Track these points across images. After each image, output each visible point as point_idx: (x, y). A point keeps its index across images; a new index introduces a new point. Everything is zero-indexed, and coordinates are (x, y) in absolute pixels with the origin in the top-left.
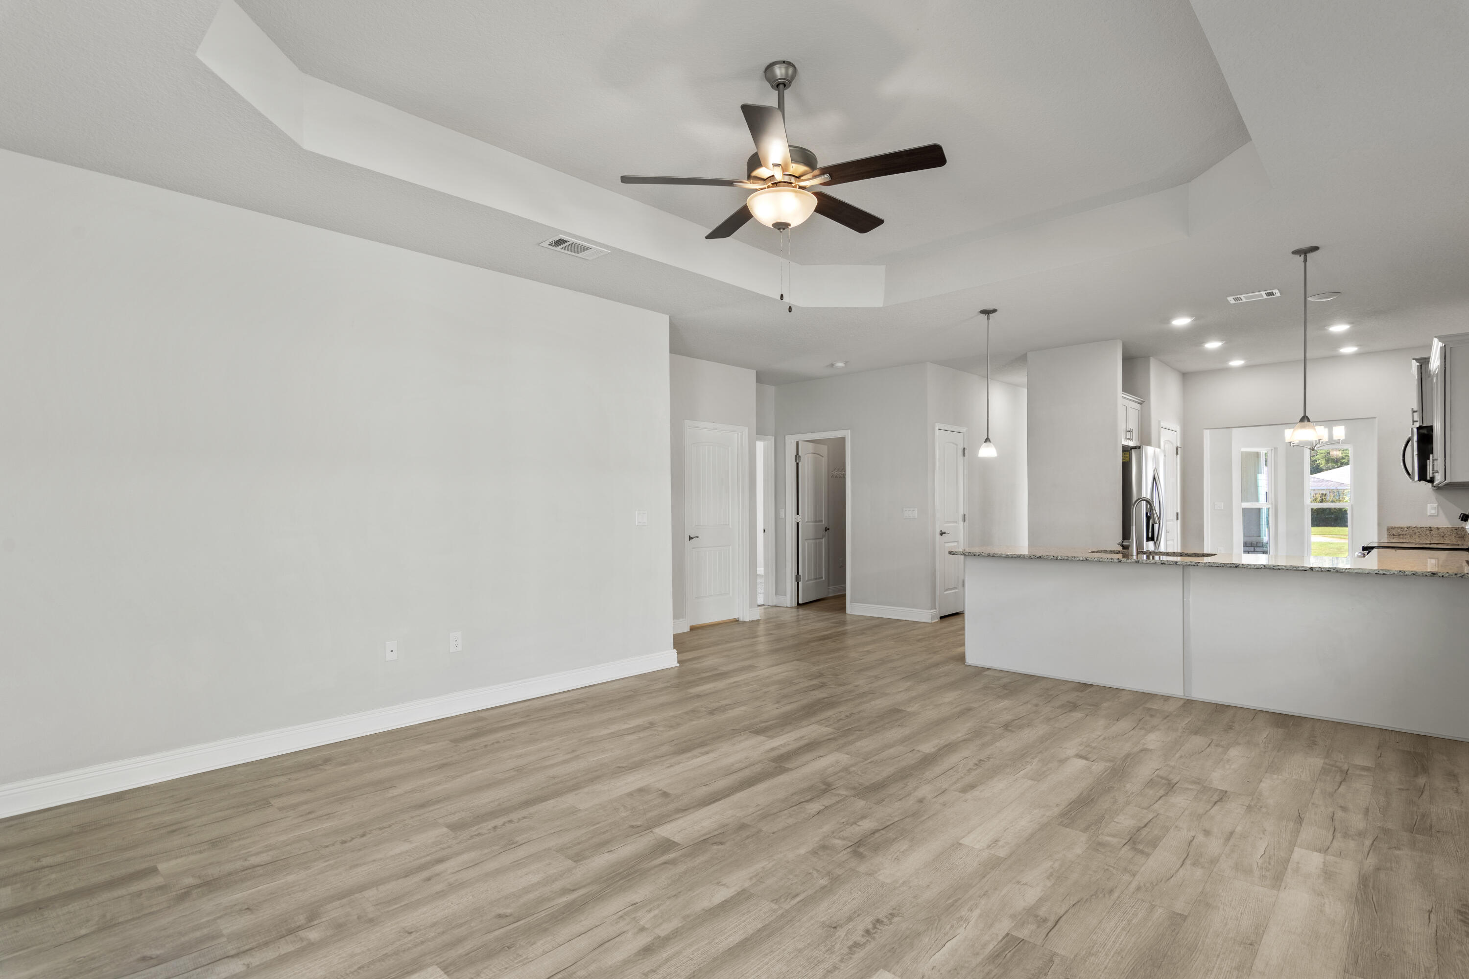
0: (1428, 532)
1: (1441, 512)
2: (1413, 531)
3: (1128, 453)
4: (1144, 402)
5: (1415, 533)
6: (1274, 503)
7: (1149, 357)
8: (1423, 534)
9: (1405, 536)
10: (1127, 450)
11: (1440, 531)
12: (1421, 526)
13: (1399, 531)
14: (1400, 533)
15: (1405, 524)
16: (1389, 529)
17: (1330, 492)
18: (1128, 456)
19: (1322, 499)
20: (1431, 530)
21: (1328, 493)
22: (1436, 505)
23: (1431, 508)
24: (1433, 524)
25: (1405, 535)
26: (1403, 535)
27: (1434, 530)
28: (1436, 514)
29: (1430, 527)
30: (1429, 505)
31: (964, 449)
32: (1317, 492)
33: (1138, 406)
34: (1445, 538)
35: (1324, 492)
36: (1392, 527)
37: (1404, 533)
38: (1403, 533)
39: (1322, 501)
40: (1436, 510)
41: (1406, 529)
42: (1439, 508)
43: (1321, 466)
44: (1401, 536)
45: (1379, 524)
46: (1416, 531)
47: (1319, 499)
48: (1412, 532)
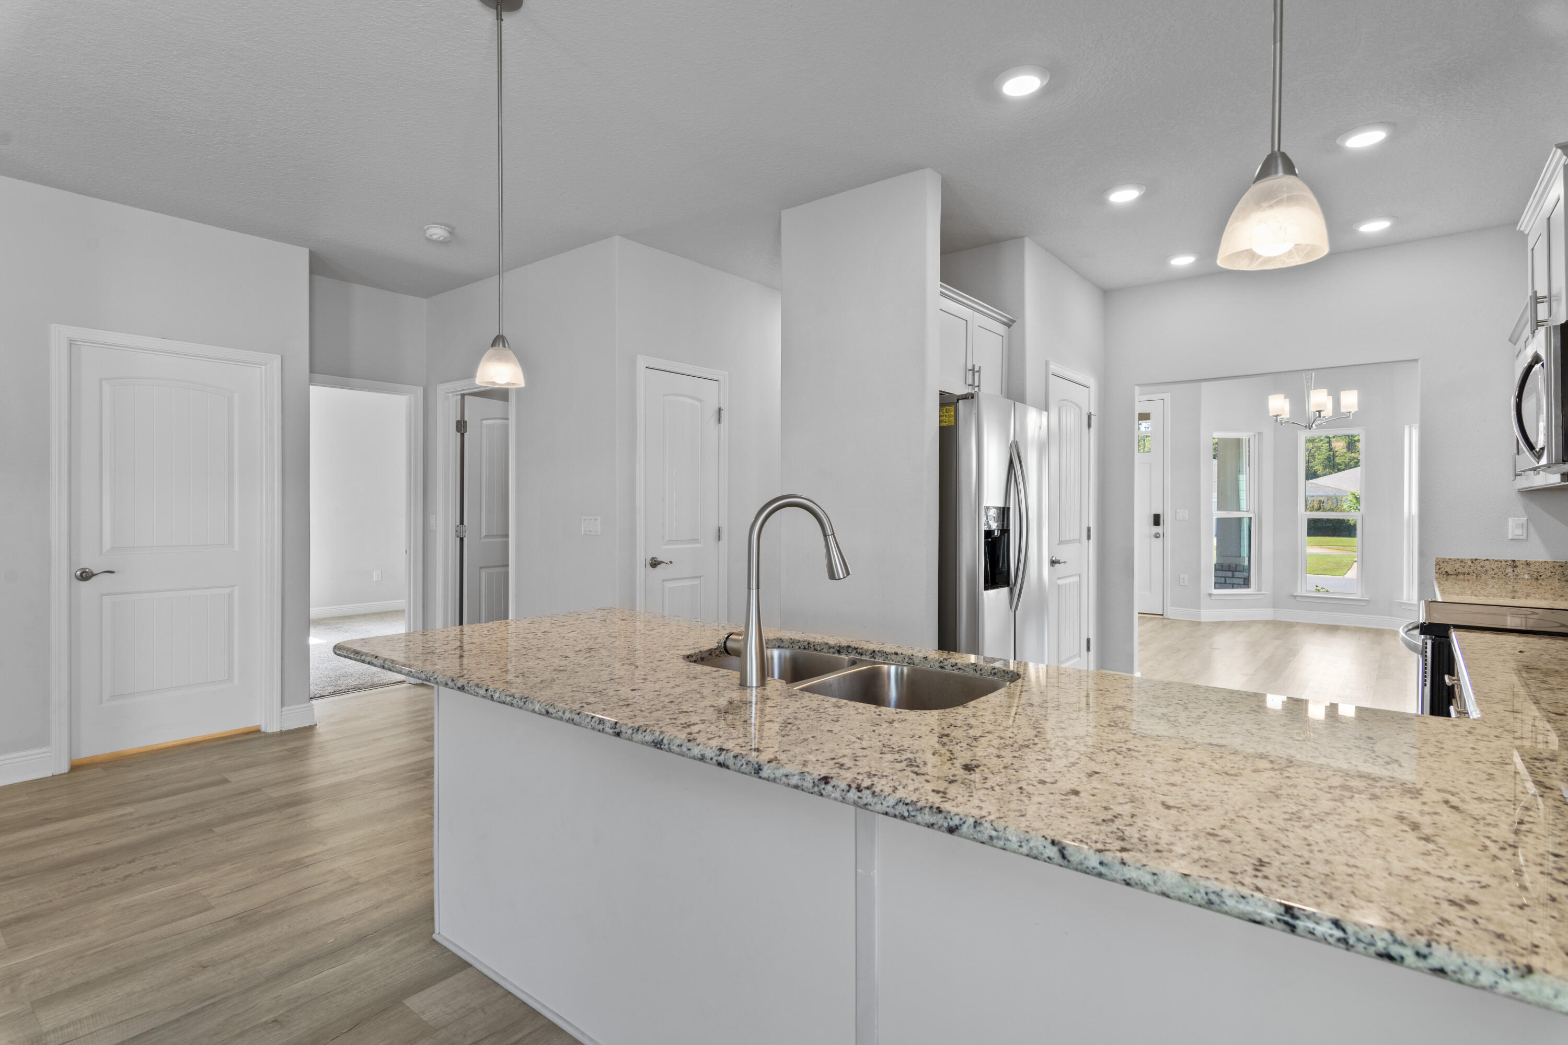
0: (1510, 570)
1: (1532, 530)
2: (1482, 567)
3: (952, 408)
4: (1014, 321)
5: (1486, 571)
6: (1256, 512)
7: (1022, 237)
8: (1500, 573)
9: (1469, 577)
10: (948, 401)
11: (1532, 568)
12: (1496, 559)
13: (1457, 566)
14: (1459, 571)
15: (1467, 554)
16: (1439, 563)
17: (1328, 500)
18: (953, 413)
19: (1320, 507)
20: (1516, 567)
21: (1325, 501)
22: (1524, 519)
23: (1515, 526)
24: (1521, 554)
25: (1468, 574)
26: (1464, 574)
27: (1521, 566)
28: (1524, 537)
29: (1514, 561)
30: (1510, 520)
31: (720, 410)
32: (1315, 499)
33: (1001, 329)
34: (1540, 581)
35: (1322, 499)
36: (1445, 559)
37: (1466, 570)
38: (1464, 570)
39: (1319, 509)
40: (1525, 529)
41: (1469, 563)
42: (1531, 525)
43: (1318, 472)
44: (1461, 577)
45: (1422, 554)
46: (1488, 567)
47: (1316, 506)
48: (1479, 568)
